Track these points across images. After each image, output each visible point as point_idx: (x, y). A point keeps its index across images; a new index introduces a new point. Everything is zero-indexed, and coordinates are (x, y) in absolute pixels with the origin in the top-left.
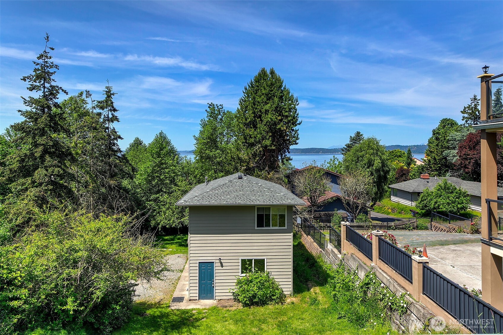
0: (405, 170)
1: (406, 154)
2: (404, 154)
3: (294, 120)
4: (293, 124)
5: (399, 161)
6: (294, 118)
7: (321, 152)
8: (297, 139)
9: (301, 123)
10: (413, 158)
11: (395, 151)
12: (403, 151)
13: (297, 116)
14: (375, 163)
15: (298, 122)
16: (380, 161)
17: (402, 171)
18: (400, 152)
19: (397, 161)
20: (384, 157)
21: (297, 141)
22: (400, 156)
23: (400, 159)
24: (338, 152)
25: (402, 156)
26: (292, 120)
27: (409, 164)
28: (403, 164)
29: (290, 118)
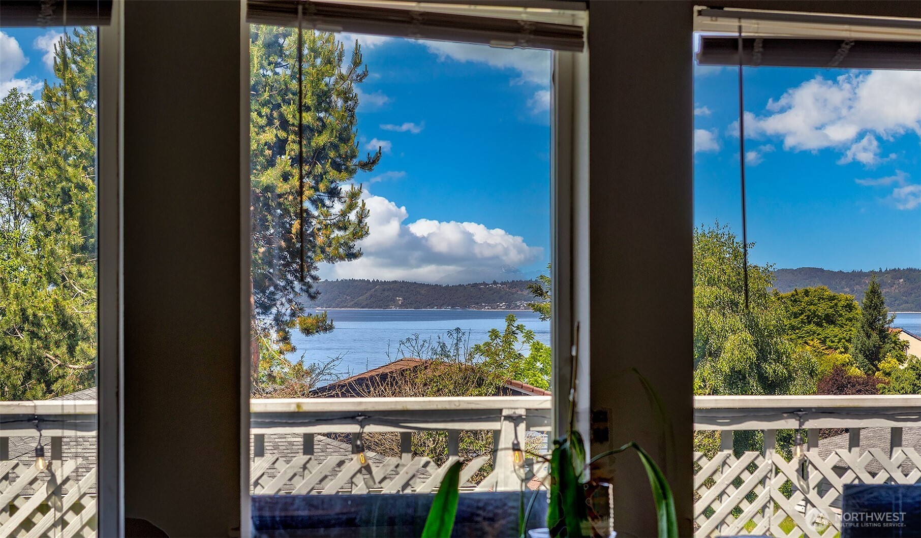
1: (859, 311)
2: (850, 307)
4: (337, 167)
5: (823, 342)
7: (400, 299)
9: (374, 162)
10: (892, 327)
11: (807, 293)
12: (843, 296)
14: (728, 345)
16: (749, 337)
18: (832, 299)
19: (816, 342)
20: (769, 317)
22: (830, 320)
23: (831, 331)
24: (492, 302)
25: (840, 321)
26: (335, 147)
28: (847, 357)
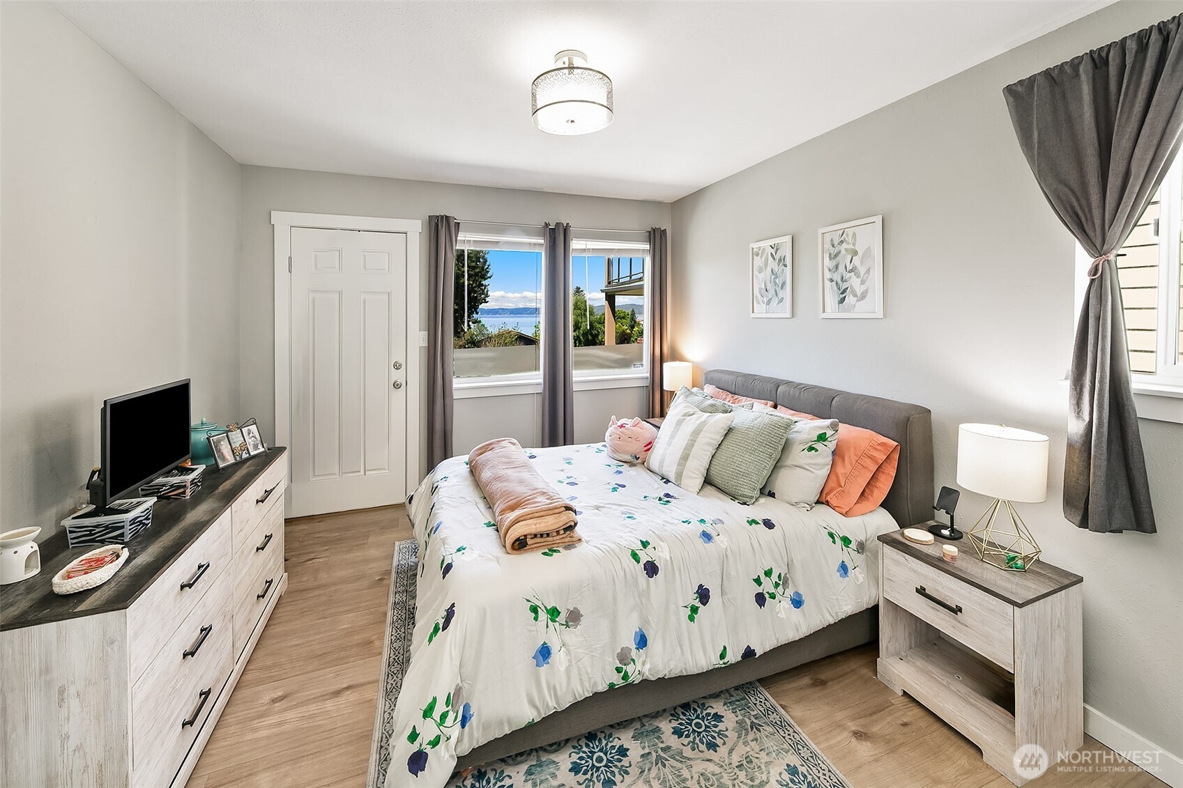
0: (627, 334)
3: (483, 273)
6: (483, 270)
8: (486, 297)
10: (637, 320)
13: (487, 268)
15: (488, 275)
17: (624, 336)
21: (487, 299)
27: (632, 327)
29: (477, 270)
